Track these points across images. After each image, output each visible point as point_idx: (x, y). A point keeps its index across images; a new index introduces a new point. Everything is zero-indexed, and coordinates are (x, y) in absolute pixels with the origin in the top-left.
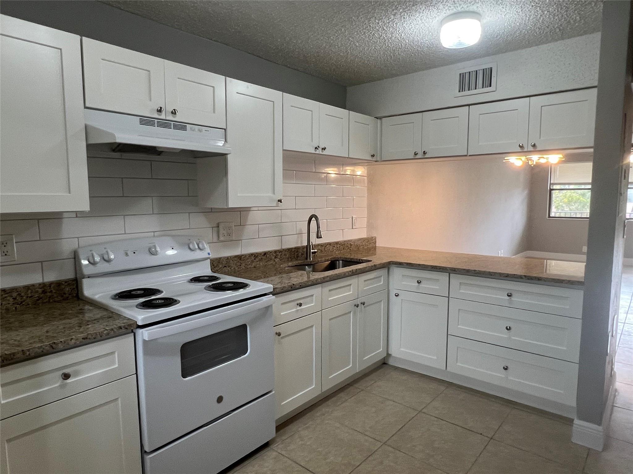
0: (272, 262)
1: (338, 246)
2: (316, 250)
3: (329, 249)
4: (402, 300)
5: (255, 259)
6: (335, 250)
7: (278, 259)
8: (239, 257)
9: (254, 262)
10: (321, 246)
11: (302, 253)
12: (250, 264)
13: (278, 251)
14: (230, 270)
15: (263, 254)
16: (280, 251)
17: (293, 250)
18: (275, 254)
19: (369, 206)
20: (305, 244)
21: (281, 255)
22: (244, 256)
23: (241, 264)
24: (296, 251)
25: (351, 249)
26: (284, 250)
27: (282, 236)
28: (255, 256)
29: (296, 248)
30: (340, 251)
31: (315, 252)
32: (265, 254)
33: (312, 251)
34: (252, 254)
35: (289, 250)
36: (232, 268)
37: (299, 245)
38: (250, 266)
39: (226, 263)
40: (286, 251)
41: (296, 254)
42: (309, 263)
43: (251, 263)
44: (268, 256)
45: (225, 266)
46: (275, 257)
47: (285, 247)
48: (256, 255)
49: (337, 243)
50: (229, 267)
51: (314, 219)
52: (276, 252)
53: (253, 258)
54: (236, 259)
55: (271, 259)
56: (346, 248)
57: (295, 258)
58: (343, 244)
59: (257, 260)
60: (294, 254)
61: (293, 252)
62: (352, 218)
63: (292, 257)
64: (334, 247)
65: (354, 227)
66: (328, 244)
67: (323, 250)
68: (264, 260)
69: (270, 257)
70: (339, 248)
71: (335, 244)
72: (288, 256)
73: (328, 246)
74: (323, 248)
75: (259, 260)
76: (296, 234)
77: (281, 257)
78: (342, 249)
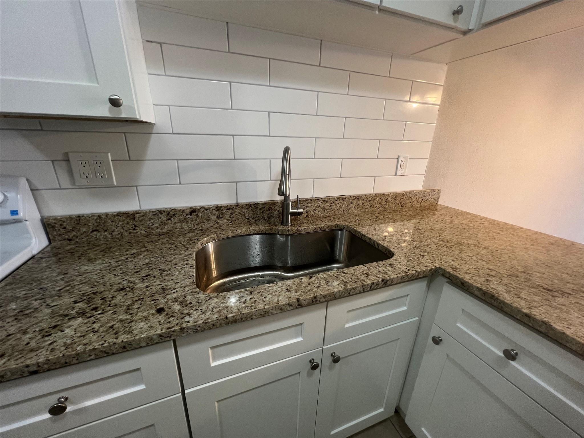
0: (212, 224)
1: (360, 202)
2: (300, 210)
3: (341, 207)
5: (169, 219)
6: (353, 209)
7: (226, 221)
8: (131, 216)
9: (166, 224)
10: (324, 201)
12: (157, 228)
13: (225, 207)
14: (109, 236)
15: (188, 211)
16: (228, 208)
17: (261, 206)
18: (217, 213)
19: (437, 142)
21: (232, 214)
22: (142, 214)
23: (136, 226)
24: (267, 207)
25: (387, 207)
26: (238, 205)
27: (237, 182)
28: (168, 214)
29: (265, 204)
30: (363, 211)
32: (193, 211)
33: (291, 211)
34: (160, 212)
35: (253, 206)
36: (115, 233)
38: (159, 230)
39: (96, 224)
40: (242, 208)
41: (268, 212)
43: (160, 225)
44: (200, 215)
45: (96, 230)
46: (218, 217)
47: (243, 201)
48: (171, 213)
49: (358, 198)
50: (105, 231)
52: (218, 208)
53: (164, 218)
54: (121, 219)
55: (208, 220)
56: (376, 205)
57: (265, 220)
58: (371, 199)
59: (175, 221)
60: (263, 212)
61: (260, 209)
62: (398, 159)
63: (257, 217)
64: (352, 203)
65: (399, 173)
66: (338, 198)
67: (326, 208)
68: (192, 221)
69: (206, 217)
70: (361, 205)
71: (355, 199)
72: (247, 215)
73: (338, 202)
74: (327, 204)
75: (180, 221)
76: (270, 180)
77: (233, 218)
78: (369, 207)
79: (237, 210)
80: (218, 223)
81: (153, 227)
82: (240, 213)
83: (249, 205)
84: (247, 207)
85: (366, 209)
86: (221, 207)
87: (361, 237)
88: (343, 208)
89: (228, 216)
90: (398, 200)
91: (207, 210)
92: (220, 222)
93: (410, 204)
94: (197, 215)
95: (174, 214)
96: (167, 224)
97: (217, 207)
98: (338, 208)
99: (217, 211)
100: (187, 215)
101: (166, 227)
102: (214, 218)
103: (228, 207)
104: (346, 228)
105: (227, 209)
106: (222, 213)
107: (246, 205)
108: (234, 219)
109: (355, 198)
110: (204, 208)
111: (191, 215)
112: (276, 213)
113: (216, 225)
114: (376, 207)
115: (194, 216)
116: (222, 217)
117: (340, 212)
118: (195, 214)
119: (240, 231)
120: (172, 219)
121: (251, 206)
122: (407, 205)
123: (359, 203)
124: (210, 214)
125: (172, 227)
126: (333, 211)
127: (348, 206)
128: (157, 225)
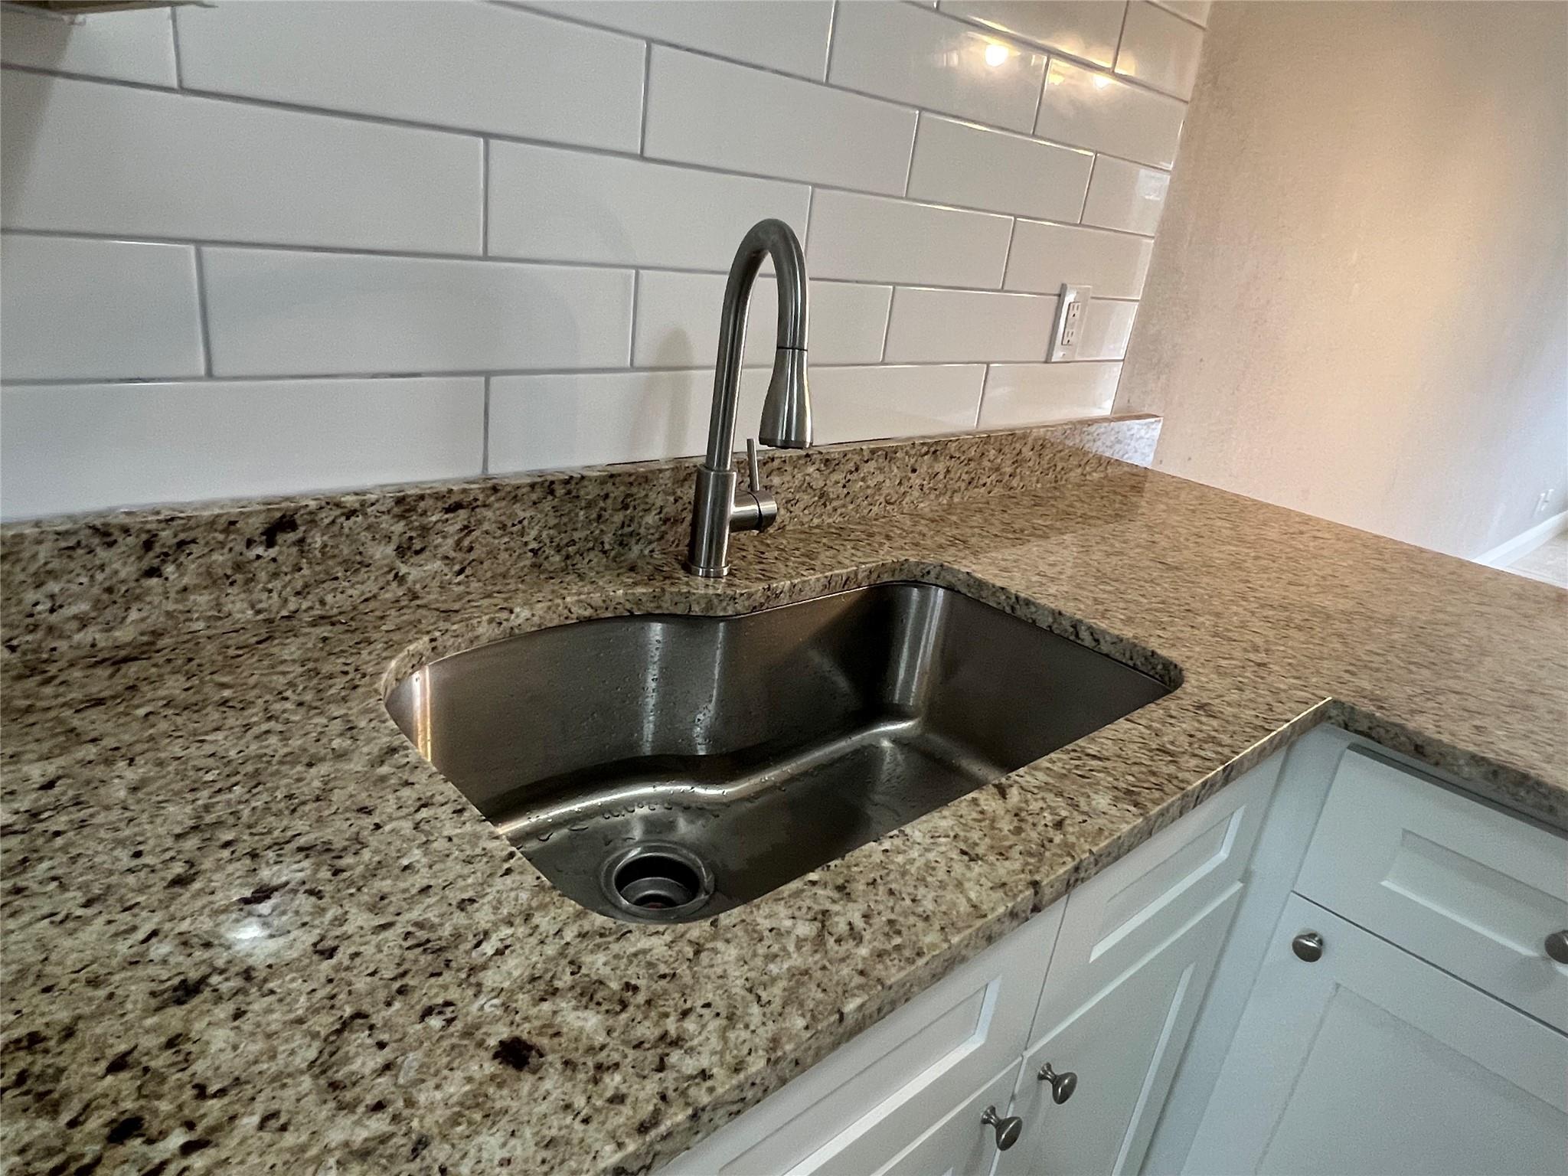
0: (371, 587)
1: (941, 466)
2: (768, 507)
3: (878, 487)
4: (1338, 986)
5: (153, 572)
6: (916, 493)
7: (437, 565)
9: (133, 598)
11: (670, 510)
12: (83, 622)
13: (438, 497)
15: (255, 525)
16: (453, 502)
17: (591, 491)
18: (399, 527)
20: (696, 446)
21: (467, 529)
24: (618, 492)
25: (1014, 483)
26: (495, 489)
27: (488, 374)
28: (148, 546)
29: (612, 478)
31: (761, 522)
32: (282, 522)
33: (734, 510)
34: (104, 533)
35: (560, 492)
37: (656, 450)
38: (92, 634)
40: (513, 499)
41: (618, 518)
42: (697, 610)
43: (98, 606)
44: (317, 540)
46: (402, 551)
47: (513, 464)
48: (166, 535)
49: (935, 448)
51: (768, 264)
52: (405, 504)
53: (122, 565)
55: (358, 564)
56: (984, 479)
57: (605, 552)
58: (972, 453)
59: (186, 580)
60: (600, 516)
61: (589, 505)
62: (1059, 295)
63: (573, 542)
64: (914, 471)
65: (1058, 355)
66: (873, 452)
67: (832, 491)
68: (275, 575)
69: (346, 551)
70: (941, 476)
71: (927, 453)
72: (533, 533)
73: (872, 465)
74: (835, 477)
75: (213, 580)
76: (633, 368)
77: (470, 549)
78: (963, 486)
79: (489, 514)
80: (400, 579)
81: (53, 618)
82: (504, 527)
83: (547, 487)
84: (534, 497)
85: (955, 491)
86: (422, 497)
87: (1008, 610)
88: (885, 491)
89: (450, 541)
90: (1048, 454)
91: (350, 514)
92: (413, 572)
93: (1079, 471)
94: (301, 541)
95: (181, 544)
96: (138, 598)
97: (400, 501)
98: (869, 491)
99: (401, 517)
100: (250, 543)
101: (134, 615)
102: (380, 553)
103: (454, 499)
104: (933, 574)
105: (448, 510)
106: (425, 530)
107: (533, 486)
108: (472, 556)
109: (925, 449)
110: (338, 505)
111: (270, 543)
112: (651, 519)
113: (395, 591)
114: (984, 485)
115: (284, 549)
116: (422, 550)
117: (875, 509)
118: (292, 537)
119: (525, 613)
120: (169, 569)
121: (552, 492)
122: (1072, 474)
123: (936, 469)
124: (365, 536)
125: (169, 614)
126: (851, 507)
127: (900, 484)
128: (83, 607)
